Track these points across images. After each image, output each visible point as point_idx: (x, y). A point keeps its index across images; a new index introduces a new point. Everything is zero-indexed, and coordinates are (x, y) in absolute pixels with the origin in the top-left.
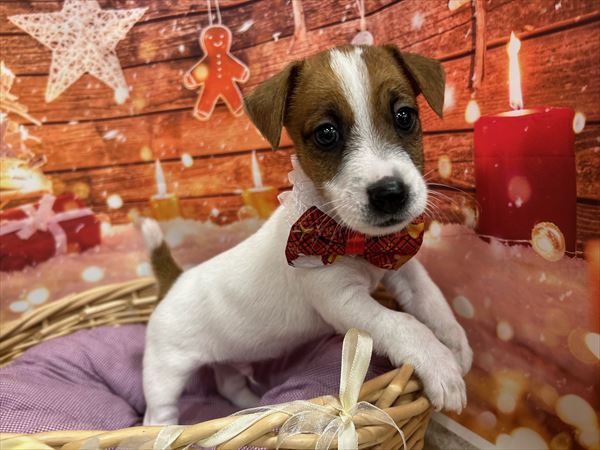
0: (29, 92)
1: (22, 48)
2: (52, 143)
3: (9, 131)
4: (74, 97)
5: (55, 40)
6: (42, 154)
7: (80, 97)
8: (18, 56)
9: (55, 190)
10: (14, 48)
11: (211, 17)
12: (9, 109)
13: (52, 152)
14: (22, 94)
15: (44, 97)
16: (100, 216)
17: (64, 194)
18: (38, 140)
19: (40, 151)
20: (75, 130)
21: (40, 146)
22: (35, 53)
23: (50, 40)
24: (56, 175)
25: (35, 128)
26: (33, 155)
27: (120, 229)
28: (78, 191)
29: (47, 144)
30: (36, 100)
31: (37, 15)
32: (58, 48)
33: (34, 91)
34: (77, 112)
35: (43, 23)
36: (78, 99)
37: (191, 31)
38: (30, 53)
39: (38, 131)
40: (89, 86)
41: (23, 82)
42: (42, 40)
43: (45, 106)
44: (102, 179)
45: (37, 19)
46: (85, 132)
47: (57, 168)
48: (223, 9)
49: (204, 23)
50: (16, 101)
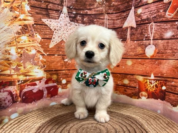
0: (45, 44)
1: (45, 30)
2: (49, 61)
3: (37, 56)
4: (58, 47)
5: (55, 28)
6: (45, 65)
7: (60, 47)
8: (43, 32)
9: (47, 77)
10: (42, 29)
12: (38, 49)
13: (48, 64)
14: (43, 45)
15: (49, 46)
16: (59, 86)
17: (49, 78)
18: (45, 60)
19: (45, 64)
20: (56, 58)
21: (45, 62)
22: (48, 31)
23: (54, 28)
24: (48, 72)
25: (45, 56)
26: (42, 65)
27: (64, 90)
28: (54, 77)
29: (47, 62)
30: (47, 47)
31: (51, 20)
32: (56, 31)
33: (46, 44)
34: (58, 52)
35: (53, 22)
36: (59, 48)
38: (47, 31)
39: (45, 57)
40: (63, 44)
41: (44, 40)
42: (51, 28)
43: (49, 49)
44: (61, 74)
45: (51, 21)
46: (59, 58)
47: (49, 70)
50: (40, 47)
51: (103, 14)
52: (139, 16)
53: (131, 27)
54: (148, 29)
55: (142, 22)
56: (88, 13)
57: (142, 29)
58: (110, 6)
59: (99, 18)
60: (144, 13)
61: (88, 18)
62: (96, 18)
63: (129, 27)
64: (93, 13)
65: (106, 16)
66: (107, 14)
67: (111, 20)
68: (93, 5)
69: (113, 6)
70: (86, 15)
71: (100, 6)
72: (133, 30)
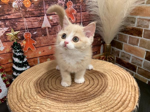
11: (26, 30)
37: (21, 33)
48: (29, 29)
49: (24, 32)
51: (22, 18)
52: (51, 21)
53: (48, 27)
54: (58, 28)
55: (54, 25)
56: (8, 18)
57: (55, 28)
58: (26, 12)
59: (20, 22)
60: (54, 19)
61: (10, 22)
62: (17, 22)
63: (47, 27)
64: (13, 17)
65: (25, 20)
66: (25, 17)
67: (29, 22)
68: (11, 10)
69: (28, 12)
70: (7, 19)
71: (17, 11)
72: (50, 29)
